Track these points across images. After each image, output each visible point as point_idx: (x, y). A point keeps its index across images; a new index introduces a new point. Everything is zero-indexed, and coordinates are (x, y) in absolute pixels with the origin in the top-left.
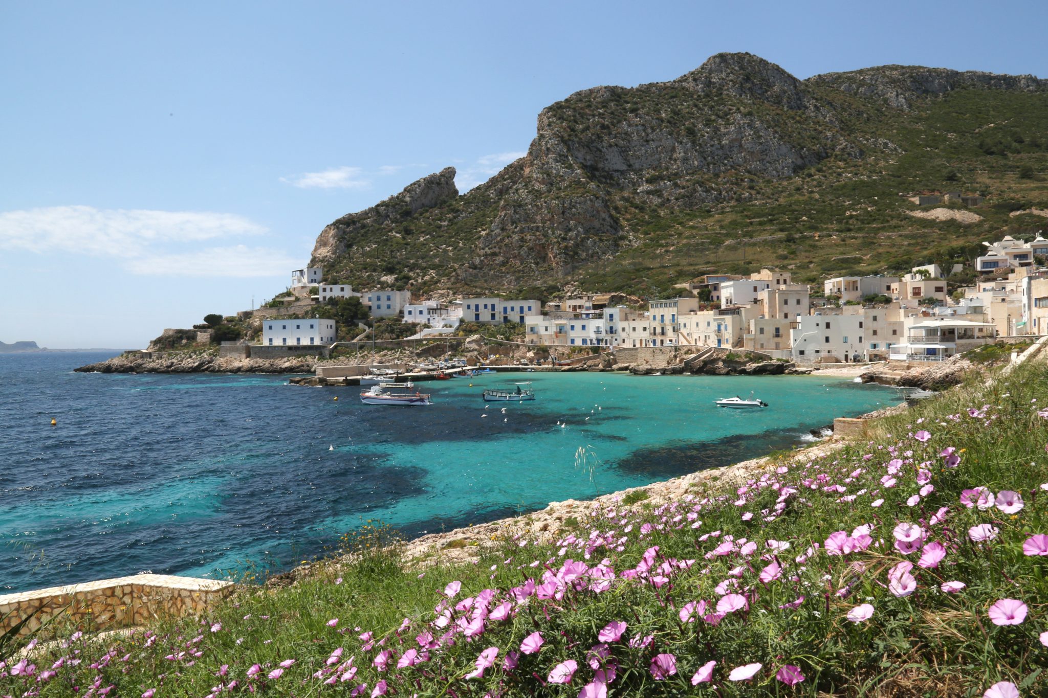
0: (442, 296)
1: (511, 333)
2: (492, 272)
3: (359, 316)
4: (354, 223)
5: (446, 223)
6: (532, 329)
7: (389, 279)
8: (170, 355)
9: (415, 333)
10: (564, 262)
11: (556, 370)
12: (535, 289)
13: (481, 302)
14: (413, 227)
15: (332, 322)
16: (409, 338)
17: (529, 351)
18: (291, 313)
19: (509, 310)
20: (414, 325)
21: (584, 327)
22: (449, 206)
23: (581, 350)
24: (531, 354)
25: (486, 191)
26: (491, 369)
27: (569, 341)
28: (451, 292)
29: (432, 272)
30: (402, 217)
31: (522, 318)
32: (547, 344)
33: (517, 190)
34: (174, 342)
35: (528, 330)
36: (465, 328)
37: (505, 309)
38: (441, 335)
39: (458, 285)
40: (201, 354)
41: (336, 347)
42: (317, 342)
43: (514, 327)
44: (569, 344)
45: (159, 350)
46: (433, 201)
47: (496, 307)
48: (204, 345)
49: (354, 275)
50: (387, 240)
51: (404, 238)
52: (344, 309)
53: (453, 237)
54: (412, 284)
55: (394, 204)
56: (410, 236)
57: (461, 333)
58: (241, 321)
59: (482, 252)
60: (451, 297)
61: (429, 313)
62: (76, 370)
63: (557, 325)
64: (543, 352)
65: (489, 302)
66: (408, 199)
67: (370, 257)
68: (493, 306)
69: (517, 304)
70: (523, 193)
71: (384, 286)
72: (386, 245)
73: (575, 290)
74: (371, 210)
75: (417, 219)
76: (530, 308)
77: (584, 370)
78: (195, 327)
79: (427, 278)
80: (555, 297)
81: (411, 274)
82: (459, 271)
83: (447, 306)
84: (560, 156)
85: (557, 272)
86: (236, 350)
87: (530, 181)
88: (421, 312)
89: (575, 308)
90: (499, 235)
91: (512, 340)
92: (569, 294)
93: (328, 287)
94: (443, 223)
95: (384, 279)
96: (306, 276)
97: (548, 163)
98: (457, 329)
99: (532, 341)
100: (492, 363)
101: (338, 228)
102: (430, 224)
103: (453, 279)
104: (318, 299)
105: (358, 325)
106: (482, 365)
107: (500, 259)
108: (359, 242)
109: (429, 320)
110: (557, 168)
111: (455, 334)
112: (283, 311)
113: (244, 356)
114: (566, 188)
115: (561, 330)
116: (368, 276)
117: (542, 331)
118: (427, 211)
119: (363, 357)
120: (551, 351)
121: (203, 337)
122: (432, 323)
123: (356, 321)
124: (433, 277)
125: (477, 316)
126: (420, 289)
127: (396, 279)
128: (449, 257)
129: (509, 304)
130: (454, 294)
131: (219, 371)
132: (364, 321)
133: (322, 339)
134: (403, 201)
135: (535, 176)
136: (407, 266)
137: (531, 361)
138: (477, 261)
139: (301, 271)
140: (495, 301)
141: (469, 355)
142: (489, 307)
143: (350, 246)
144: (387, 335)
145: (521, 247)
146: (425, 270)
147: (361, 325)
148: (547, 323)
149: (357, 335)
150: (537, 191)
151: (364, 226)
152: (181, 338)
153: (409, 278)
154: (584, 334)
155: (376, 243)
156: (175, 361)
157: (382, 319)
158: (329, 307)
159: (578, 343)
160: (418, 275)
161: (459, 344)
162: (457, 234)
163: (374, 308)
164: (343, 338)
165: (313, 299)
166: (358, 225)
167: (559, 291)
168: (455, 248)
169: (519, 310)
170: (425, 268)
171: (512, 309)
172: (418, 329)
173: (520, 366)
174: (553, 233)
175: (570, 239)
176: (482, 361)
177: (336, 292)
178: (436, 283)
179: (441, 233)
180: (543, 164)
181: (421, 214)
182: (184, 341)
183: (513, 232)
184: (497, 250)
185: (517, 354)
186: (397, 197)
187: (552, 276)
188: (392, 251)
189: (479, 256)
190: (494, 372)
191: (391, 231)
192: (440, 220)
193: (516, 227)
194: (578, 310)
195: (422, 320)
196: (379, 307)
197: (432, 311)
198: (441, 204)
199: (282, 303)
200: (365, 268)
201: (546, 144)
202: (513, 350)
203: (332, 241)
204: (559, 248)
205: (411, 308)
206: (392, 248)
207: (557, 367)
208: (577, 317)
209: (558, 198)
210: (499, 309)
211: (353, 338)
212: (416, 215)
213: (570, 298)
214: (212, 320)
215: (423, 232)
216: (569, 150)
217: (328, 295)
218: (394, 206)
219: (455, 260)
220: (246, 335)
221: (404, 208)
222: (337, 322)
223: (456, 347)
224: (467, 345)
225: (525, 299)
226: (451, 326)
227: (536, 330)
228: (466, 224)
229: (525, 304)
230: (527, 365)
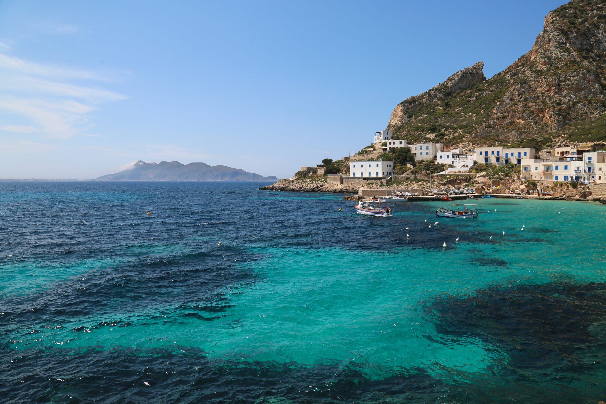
0: (465, 146)
1: (509, 171)
2: (502, 130)
3: (408, 159)
4: (414, 101)
5: (474, 99)
6: (526, 169)
7: (432, 136)
8: (302, 181)
9: (443, 170)
10: (557, 121)
11: (540, 199)
12: (533, 140)
13: (490, 150)
14: (451, 103)
15: (391, 163)
16: (438, 174)
17: (522, 184)
18: (370, 158)
19: (510, 155)
20: (443, 165)
21: (566, 167)
22: (476, 88)
23: (562, 184)
24: (523, 187)
25: (504, 75)
26: (491, 196)
27: (554, 178)
28: (471, 144)
29: (460, 131)
30: (445, 97)
31: (519, 161)
32: (536, 179)
33: (524, 72)
34: (305, 174)
35: (522, 169)
36: (477, 168)
37: (507, 154)
38: (460, 172)
39: (477, 139)
40: (318, 181)
41: (391, 178)
42: (380, 175)
43: (513, 167)
44: (554, 179)
45: (298, 179)
46: (467, 86)
47: (500, 153)
48: (320, 176)
49: (410, 134)
50: (434, 112)
51: (444, 110)
52: (400, 155)
53: (477, 107)
54: (446, 139)
55: (442, 88)
56: (449, 109)
57: (474, 171)
58: (343, 162)
59: (495, 116)
60: (471, 146)
61: (453, 157)
62: (260, 189)
63: (544, 166)
64: (532, 186)
65: (495, 149)
66: (450, 85)
67: (421, 123)
68: (498, 152)
69: (516, 151)
70: (528, 73)
71: (428, 140)
72: (432, 115)
73: (564, 141)
74: (426, 93)
75: (455, 97)
76: (525, 154)
77: (563, 199)
78: (318, 166)
79: (456, 135)
80: (547, 146)
81: (446, 132)
82: (478, 130)
83: (467, 153)
84: (560, 43)
85: (551, 128)
86: (336, 179)
87: (535, 64)
88: (448, 157)
89: (562, 153)
90: (509, 103)
91: (511, 176)
92: (559, 144)
93: (392, 142)
94: (472, 99)
95: (428, 136)
96: (382, 136)
97: (549, 50)
98: (472, 168)
99: (525, 177)
100: (493, 192)
101: (404, 106)
102: (463, 100)
103: (473, 135)
104: (386, 149)
105: (407, 165)
106: (486, 193)
107: (508, 120)
108: (417, 113)
109: (453, 162)
110: (556, 53)
111: (470, 172)
112: (366, 156)
113: (339, 183)
114: (562, 66)
115: (548, 169)
116: (418, 135)
117: (533, 171)
118: (462, 92)
119: (407, 185)
120: (538, 185)
121: (321, 172)
122: (455, 164)
123: (405, 162)
124: (461, 134)
125: (486, 159)
126: (450, 142)
127: (436, 136)
128: (473, 121)
129: (510, 151)
130: (473, 144)
131: (325, 191)
132: (411, 162)
133: (383, 173)
134: (446, 87)
135: (538, 60)
136: (444, 128)
137: (523, 191)
138: (491, 122)
139: (380, 133)
140: (500, 149)
141: (477, 186)
142: (495, 153)
143: (410, 117)
144: (424, 172)
145: (524, 111)
146: (455, 130)
147: (409, 165)
148: (537, 164)
149: (406, 171)
150: (539, 71)
151: (420, 104)
152: (309, 172)
153: (444, 135)
154: (566, 173)
155: (427, 113)
156: (304, 185)
157: (423, 161)
158: (391, 153)
159: (561, 179)
160: (451, 133)
161: (471, 178)
162: (480, 105)
163: (418, 154)
164: (397, 173)
165: (383, 149)
166: (417, 103)
167: (551, 142)
168: (477, 115)
169: (517, 155)
170: (456, 128)
171: (512, 154)
172: (445, 168)
173: (514, 195)
174: (550, 100)
175: (564, 104)
176: (486, 190)
177: (397, 144)
178: (462, 138)
179: (470, 105)
180: (545, 51)
181: (458, 94)
182: (311, 174)
183: (519, 101)
184: (506, 114)
185: (513, 186)
186: (443, 84)
187: (547, 131)
188: (436, 118)
189: (493, 119)
190: (494, 198)
191: (437, 106)
192: (470, 97)
193: (521, 98)
194: (565, 156)
195: (449, 161)
196: (421, 154)
197: (455, 156)
198: (472, 87)
199: (366, 152)
200: (417, 130)
201: (548, 37)
202: (510, 183)
203: (400, 114)
204: (554, 111)
205: (442, 154)
206: (436, 117)
207: (541, 196)
208: (562, 159)
209: (555, 74)
210: (502, 154)
211: (403, 173)
212: (454, 95)
213: (560, 146)
214: (327, 162)
215: (458, 105)
216: (567, 39)
217: (392, 146)
218: (440, 90)
219: (477, 123)
220: (343, 171)
221: (447, 91)
222: (394, 163)
223: (468, 180)
224: (477, 179)
225: (523, 147)
226: (467, 166)
227: (529, 169)
228: (487, 98)
229: (522, 151)
230: (519, 194)
